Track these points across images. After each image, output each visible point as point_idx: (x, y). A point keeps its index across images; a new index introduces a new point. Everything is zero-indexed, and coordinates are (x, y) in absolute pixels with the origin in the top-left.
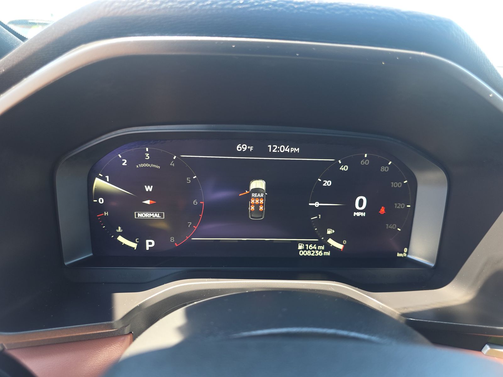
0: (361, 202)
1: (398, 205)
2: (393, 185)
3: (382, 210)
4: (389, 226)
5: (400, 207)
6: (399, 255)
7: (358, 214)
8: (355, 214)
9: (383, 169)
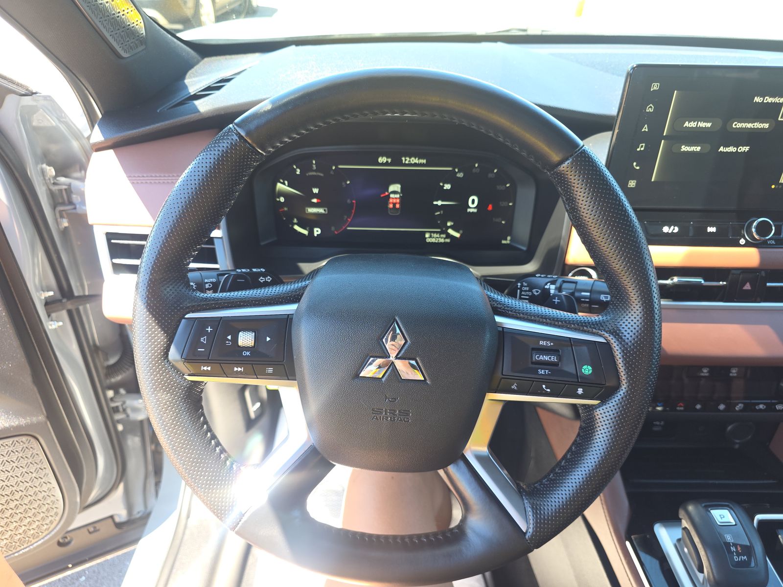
0: (473, 201)
1: (502, 203)
2: (498, 187)
3: (490, 207)
4: (495, 219)
5: (504, 205)
6: (503, 242)
7: (471, 210)
8: (469, 210)
9: (490, 175)
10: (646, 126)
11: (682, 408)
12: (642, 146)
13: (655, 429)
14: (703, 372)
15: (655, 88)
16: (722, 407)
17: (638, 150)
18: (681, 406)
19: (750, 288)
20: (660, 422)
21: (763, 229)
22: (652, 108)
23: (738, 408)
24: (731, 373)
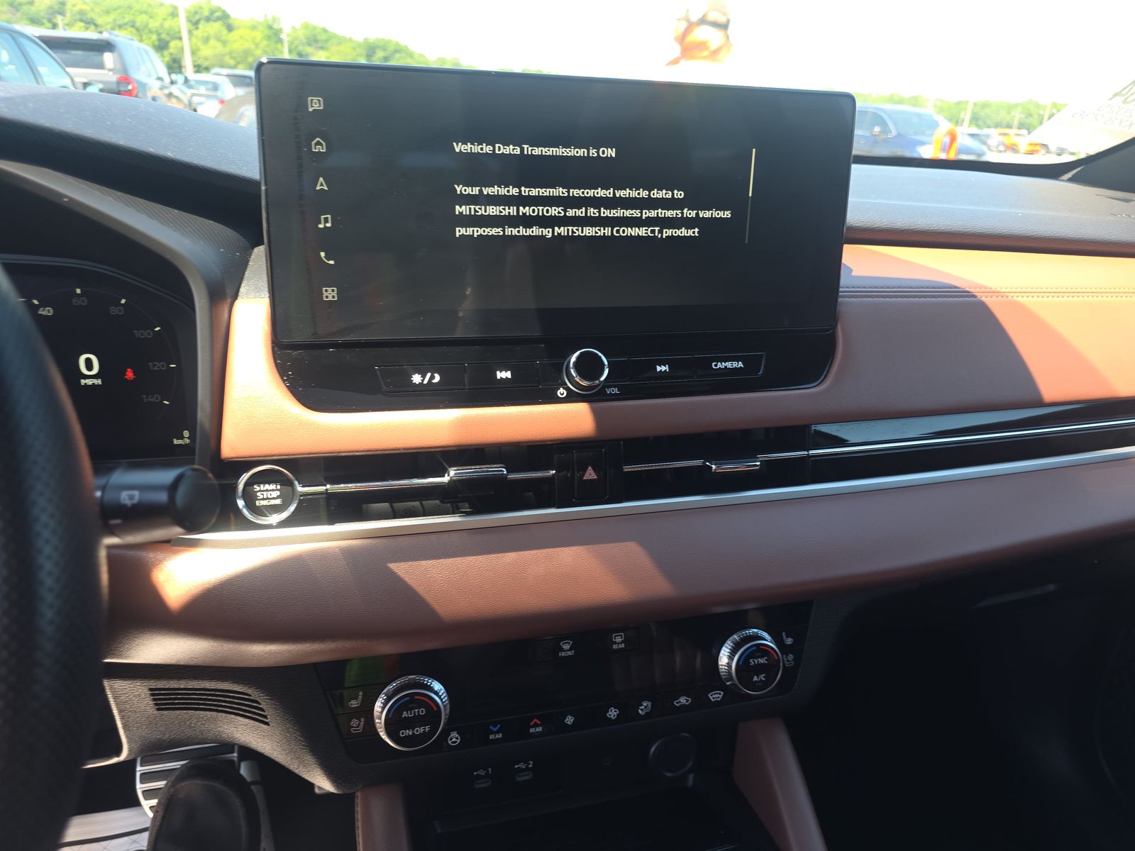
0: (89, 364)
1: (155, 365)
2: (139, 334)
3: (130, 374)
4: (147, 397)
5: (159, 367)
6: (176, 442)
7: (89, 382)
8: (83, 382)
9: (114, 311)
10: (321, 179)
11: (540, 729)
12: (326, 220)
13: (522, 778)
14: (562, 650)
15: (316, 107)
16: (613, 713)
17: (321, 226)
18: (536, 725)
19: (596, 477)
20: (526, 762)
21: (588, 367)
22: (321, 144)
23: (642, 710)
24: (615, 643)
